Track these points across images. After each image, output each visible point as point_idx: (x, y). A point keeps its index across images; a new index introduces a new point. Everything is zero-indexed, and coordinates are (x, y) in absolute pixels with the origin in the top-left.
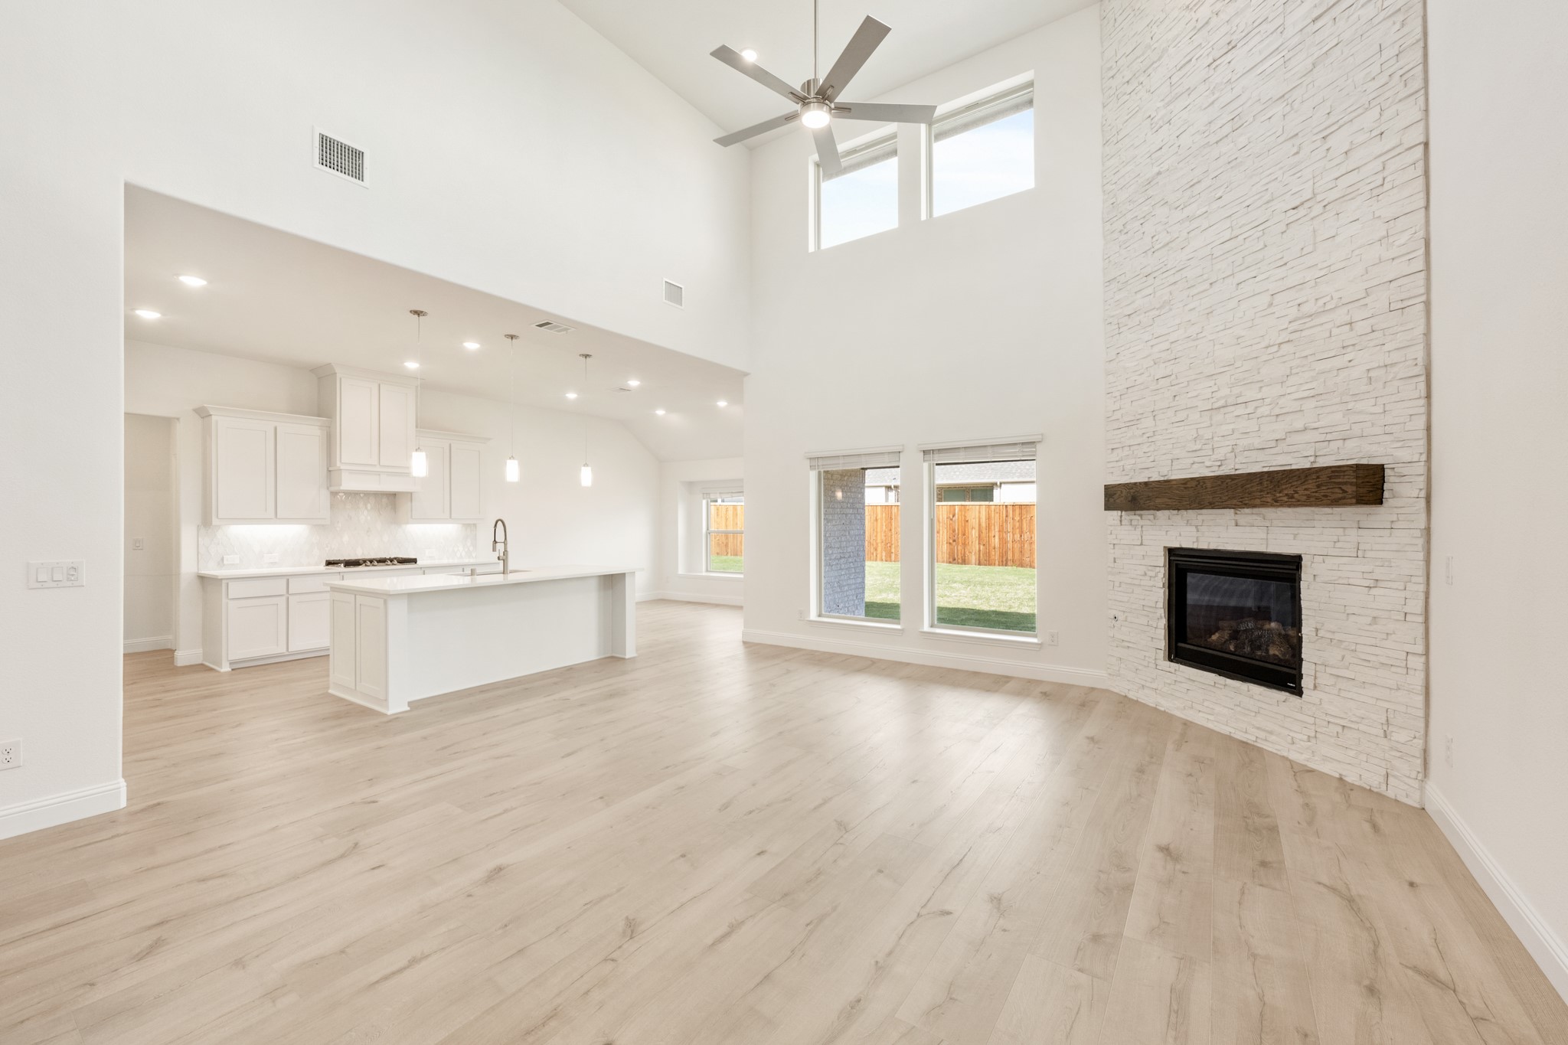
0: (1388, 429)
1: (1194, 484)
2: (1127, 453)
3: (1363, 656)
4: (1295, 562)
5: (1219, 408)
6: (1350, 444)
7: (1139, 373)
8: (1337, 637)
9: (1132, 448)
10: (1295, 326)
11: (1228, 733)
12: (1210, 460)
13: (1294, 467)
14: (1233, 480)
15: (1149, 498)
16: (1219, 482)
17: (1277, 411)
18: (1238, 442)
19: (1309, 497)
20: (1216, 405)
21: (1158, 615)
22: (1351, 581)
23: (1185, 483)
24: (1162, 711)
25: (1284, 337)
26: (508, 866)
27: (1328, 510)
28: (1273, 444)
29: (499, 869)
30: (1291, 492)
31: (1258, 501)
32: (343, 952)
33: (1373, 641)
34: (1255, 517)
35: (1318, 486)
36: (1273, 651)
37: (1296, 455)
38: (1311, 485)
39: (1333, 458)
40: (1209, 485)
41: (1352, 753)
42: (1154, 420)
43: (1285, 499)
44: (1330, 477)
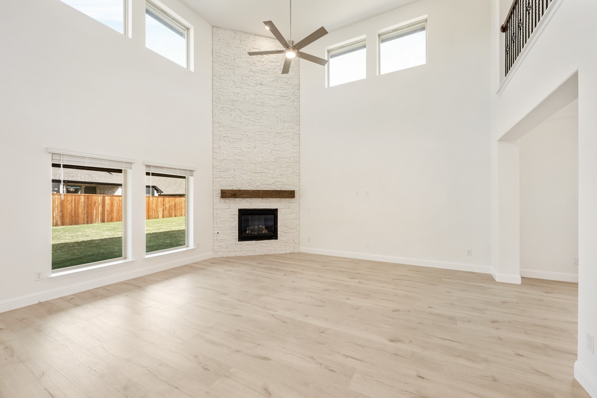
0: (294, 184)
1: (257, 192)
2: (223, 180)
3: (290, 228)
4: (276, 210)
5: (257, 173)
6: (287, 186)
7: (229, 156)
8: (285, 225)
9: (225, 178)
10: (277, 159)
11: (259, 254)
12: (255, 186)
13: (276, 190)
14: (268, 191)
15: (241, 195)
16: (265, 192)
17: (273, 177)
18: (263, 182)
19: (286, 196)
21: (236, 229)
22: (288, 213)
23: (254, 191)
24: (238, 256)
25: (274, 160)
26: (388, 339)
27: (284, 199)
28: (272, 184)
29: (392, 341)
30: (282, 195)
31: (275, 197)
32: (459, 356)
33: (291, 224)
34: (267, 200)
35: (288, 194)
36: (263, 232)
37: (277, 187)
38: (286, 194)
39: (284, 188)
40: (261, 192)
41: (288, 247)
42: (235, 171)
43: (281, 196)
44: (290, 193)
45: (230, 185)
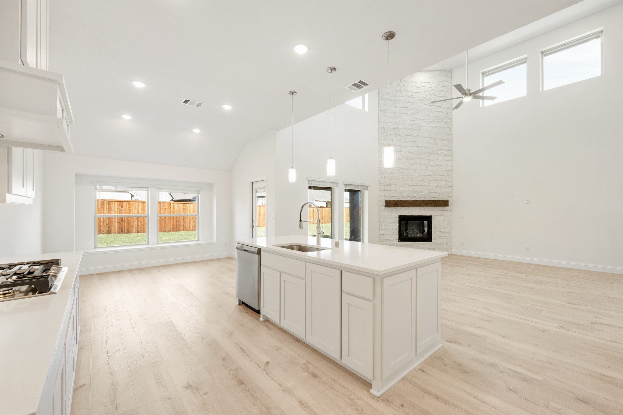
0: (447, 194)
1: (415, 201)
2: (387, 192)
3: (443, 232)
4: (430, 217)
6: (441, 196)
8: (439, 229)
10: (431, 173)
12: (412, 196)
14: (425, 201)
15: (402, 204)
16: (422, 201)
17: (428, 188)
18: (419, 193)
19: (440, 205)
20: (414, 185)
21: (397, 231)
22: (441, 220)
23: (413, 201)
25: (429, 175)
27: (437, 207)
28: (427, 194)
30: (437, 204)
31: (430, 205)
33: (444, 229)
34: (422, 208)
37: (431, 197)
38: (441, 203)
39: (438, 198)
40: (419, 201)
41: (441, 249)
42: (396, 185)
44: (444, 202)
45: (392, 196)
